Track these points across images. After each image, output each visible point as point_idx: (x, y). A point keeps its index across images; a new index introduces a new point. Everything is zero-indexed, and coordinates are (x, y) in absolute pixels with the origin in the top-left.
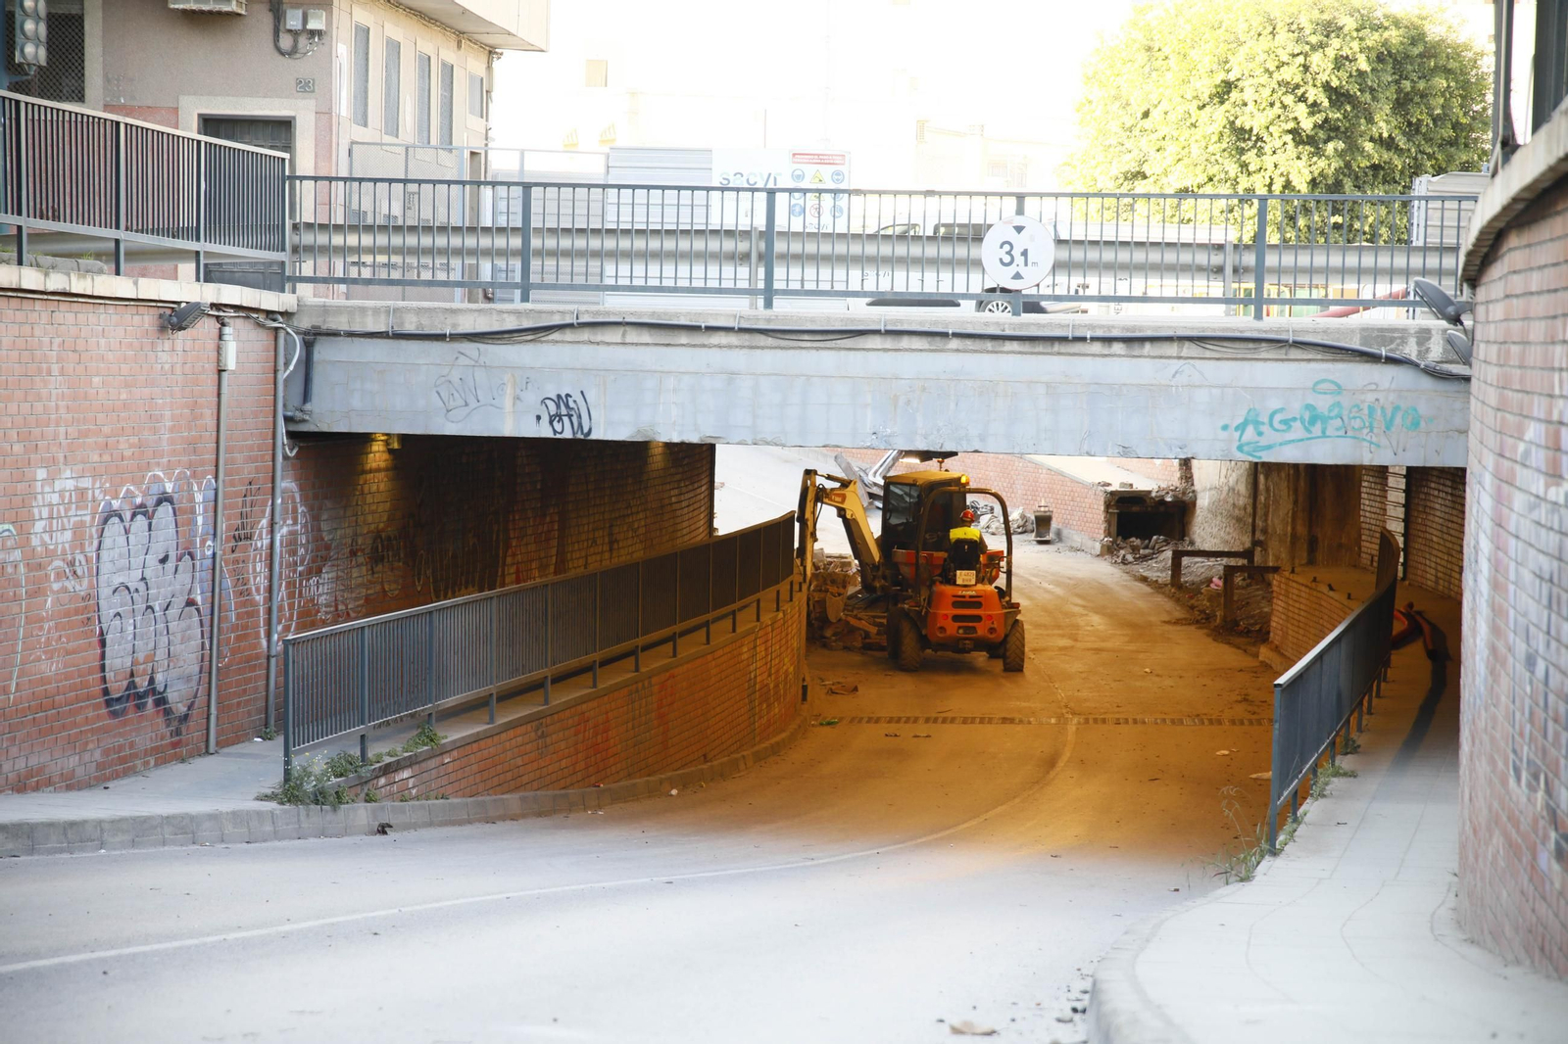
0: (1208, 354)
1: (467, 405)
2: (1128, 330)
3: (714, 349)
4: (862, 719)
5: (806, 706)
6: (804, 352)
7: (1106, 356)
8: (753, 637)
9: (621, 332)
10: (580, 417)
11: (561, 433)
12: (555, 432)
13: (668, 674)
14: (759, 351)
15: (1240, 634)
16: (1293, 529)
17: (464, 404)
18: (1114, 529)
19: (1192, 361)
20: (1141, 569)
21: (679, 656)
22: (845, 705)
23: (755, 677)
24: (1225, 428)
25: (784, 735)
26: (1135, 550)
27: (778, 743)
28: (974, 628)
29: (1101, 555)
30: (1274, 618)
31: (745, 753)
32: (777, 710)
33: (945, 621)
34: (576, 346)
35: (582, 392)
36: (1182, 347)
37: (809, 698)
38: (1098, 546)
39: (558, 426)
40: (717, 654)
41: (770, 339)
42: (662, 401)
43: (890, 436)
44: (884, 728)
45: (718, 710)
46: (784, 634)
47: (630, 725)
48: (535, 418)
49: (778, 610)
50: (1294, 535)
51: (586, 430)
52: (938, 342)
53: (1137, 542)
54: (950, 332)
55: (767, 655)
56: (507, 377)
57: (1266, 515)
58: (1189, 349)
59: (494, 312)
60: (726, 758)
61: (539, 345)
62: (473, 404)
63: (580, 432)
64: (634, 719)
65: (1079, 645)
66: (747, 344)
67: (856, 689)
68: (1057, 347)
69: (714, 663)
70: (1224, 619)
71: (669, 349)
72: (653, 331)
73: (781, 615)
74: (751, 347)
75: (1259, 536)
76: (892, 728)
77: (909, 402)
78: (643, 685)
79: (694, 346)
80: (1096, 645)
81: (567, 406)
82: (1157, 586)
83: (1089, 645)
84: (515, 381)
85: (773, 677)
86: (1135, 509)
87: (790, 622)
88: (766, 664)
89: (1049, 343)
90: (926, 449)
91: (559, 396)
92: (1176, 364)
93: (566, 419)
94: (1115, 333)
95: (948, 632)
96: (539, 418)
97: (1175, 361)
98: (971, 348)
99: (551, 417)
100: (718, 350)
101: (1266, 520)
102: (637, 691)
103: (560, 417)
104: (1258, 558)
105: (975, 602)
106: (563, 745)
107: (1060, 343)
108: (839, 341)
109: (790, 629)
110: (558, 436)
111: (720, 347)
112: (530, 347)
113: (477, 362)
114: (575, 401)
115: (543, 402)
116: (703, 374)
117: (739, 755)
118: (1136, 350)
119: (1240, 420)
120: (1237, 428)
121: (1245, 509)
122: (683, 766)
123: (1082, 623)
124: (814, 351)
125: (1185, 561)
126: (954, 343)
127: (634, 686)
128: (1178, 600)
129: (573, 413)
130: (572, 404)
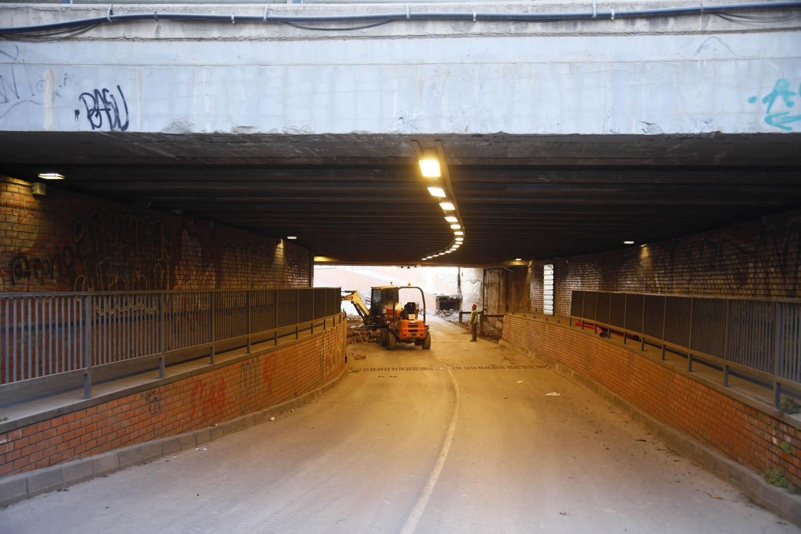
0: (734, 27)
1: (7, 101)
2: (651, 6)
3: (245, 42)
4: (368, 369)
5: (346, 365)
6: (331, 42)
7: (628, 34)
8: (322, 336)
9: (155, 28)
10: (117, 111)
11: (99, 127)
12: (93, 126)
13: (271, 354)
14: (287, 43)
15: (486, 337)
16: (498, 304)
17: (4, 100)
18: (439, 307)
19: (717, 35)
20: (448, 319)
21: (278, 345)
22: (361, 364)
23: (323, 354)
24: (752, 100)
25: (337, 378)
26: (445, 313)
27: (334, 382)
28: (416, 334)
29: (435, 315)
30: (504, 330)
31: (318, 389)
32: (334, 368)
33: (405, 331)
34: (113, 43)
35: (119, 87)
36: (707, 21)
37: (348, 361)
38: (434, 312)
39: (96, 121)
40: (301, 344)
41: (298, 30)
42: (195, 94)
43: (416, 120)
44: (377, 373)
45: (304, 370)
46: (337, 336)
47: (243, 384)
48: (74, 113)
49: (334, 326)
50: (499, 306)
51: (123, 123)
52: (462, 27)
53: (445, 311)
54: (475, 14)
55: (329, 345)
56: (45, 74)
57: (487, 300)
58: (714, 23)
59: (31, 11)
60: (308, 393)
61: (76, 42)
62: (13, 100)
63: (117, 126)
64: (246, 380)
65: (437, 341)
66: (276, 35)
67: (365, 357)
68: (580, 27)
69: (300, 348)
70: (480, 332)
71: (202, 43)
72: (186, 26)
73: (335, 328)
74: (280, 39)
75: (485, 307)
76: (381, 373)
77: (434, 87)
78: (253, 360)
79: (225, 39)
80: (442, 341)
81: (104, 100)
82: (456, 323)
83: (440, 341)
84: (53, 78)
85: (332, 354)
86: (445, 301)
87: (339, 331)
88: (329, 348)
89: (571, 24)
90: (451, 132)
91: (96, 91)
92: (700, 39)
93: (103, 113)
94: (638, 9)
95: (407, 336)
96: (77, 113)
97: (700, 36)
98: (494, 31)
99: (89, 111)
100: (249, 42)
101: (487, 302)
102: (248, 364)
103: (97, 111)
104: (485, 314)
105: (416, 325)
106: (179, 404)
107: (583, 23)
108: (365, 30)
109: (339, 334)
110: (96, 130)
111: (251, 39)
112: (68, 44)
113: (15, 59)
114: (112, 96)
115: (81, 97)
116: (234, 66)
117: (314, 391)
118: (660, 26)
119: (769, 91)
120: (765, 101)
121: (479, 299)
122: (282, 401)
123: (436, 334)
124: (341, 42)
125: (463, 315)
126: (478, 27)
127: (246, 361)
128: (462, 327)
129: (110, 107)
130: (109, 99)
